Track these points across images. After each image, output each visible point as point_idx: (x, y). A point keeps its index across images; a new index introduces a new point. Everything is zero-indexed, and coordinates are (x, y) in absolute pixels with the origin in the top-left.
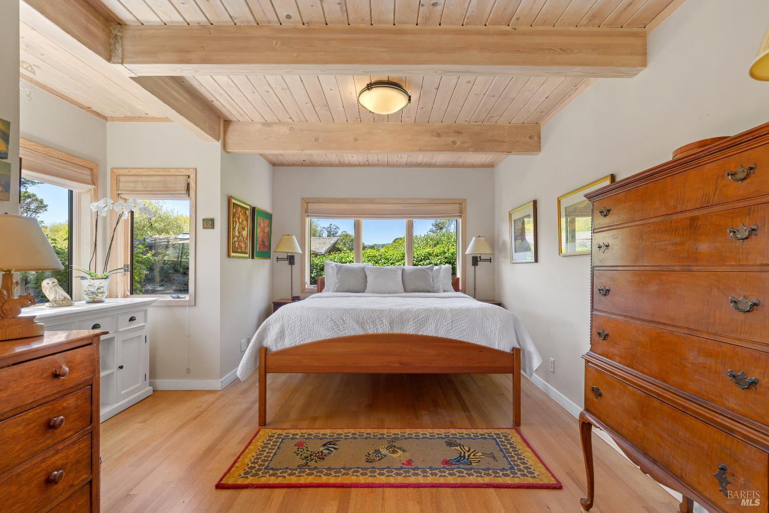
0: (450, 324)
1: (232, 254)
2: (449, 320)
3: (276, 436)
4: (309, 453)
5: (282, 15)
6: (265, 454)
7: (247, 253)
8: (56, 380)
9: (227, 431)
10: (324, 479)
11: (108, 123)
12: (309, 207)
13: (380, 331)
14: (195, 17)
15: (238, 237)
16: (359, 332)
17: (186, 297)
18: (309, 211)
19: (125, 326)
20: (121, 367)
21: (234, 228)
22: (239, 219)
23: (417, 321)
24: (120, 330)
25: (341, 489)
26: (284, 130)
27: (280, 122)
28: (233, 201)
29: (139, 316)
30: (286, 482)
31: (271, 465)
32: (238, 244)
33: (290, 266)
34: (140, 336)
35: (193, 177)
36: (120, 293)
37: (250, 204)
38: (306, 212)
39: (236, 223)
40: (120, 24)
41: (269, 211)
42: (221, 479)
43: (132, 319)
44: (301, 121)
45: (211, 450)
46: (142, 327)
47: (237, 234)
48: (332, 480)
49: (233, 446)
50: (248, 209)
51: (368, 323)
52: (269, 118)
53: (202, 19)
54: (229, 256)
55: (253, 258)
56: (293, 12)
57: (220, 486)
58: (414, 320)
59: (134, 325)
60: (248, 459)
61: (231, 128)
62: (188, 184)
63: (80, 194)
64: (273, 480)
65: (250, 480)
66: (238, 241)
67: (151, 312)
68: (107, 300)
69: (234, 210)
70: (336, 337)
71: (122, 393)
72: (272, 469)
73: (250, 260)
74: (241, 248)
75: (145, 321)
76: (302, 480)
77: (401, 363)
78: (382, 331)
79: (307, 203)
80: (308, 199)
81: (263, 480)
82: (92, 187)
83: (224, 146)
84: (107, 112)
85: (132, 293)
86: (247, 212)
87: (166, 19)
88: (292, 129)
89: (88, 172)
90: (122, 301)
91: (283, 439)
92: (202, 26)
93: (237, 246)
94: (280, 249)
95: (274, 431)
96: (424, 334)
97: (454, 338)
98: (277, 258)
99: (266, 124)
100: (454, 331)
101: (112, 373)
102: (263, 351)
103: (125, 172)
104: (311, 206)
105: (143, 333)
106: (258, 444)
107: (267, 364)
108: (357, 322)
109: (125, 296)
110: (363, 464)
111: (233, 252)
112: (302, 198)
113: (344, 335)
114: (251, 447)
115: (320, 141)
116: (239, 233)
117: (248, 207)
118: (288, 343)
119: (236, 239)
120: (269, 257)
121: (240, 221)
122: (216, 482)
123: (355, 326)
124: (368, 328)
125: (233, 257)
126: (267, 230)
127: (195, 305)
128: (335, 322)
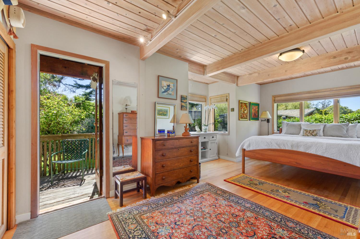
0: (325, 150)
1: (240, 119)
2: (324, 148)
3: (245, 176)
4: (253, 183)
5: (240, 49)
6: (240, 179)
7: (247, 119)
8: (191, 143)
9: (233, 172)
10: (253, 189)
11: (209, 85)
12: (276, 99)
13: (287, 149)
14: (219, 59)
15: (243, 113)
16: (278, 148)
17: (227, 132)
18: (276, 101)
19: (211, 139)
20: (210, 149)
21: (241, 111)
22: (243, 107)
23: (306, 146)
24: (210, 140)
25: (256, 193)
26: (256, 75)
27: (255, 72)
28: (241, 102)
29: (215, 137)
30: (241, 185)
31: (240, 181)
32: (243, 116)
33: (268, 123)
34: (215, 142)
35: (228, 96)
36: (212, 130)
37: (248, 101)
38: (274, 101)
39: (242, 109)
40: (206, 66)
41: (258, 102)
42: (226, 179)
43: (213, 137)
44: (262, 70)
45: (226, 174)
46: (216, 140)
47: (242, 112)
48: (255, 190)
49: (233, 174)
50: (247, 103)
51: (281, 145)
52: (250, 72)
53: (221, 58)
54: (239, 120)
55: (250, 120)
56: (243, 48)
57: (225, 180)
58: (304, 146)
59: (213, 139)
60: (234, 178)
61: (239, 78)
62: (227, 99)
63: (203, 105)
64: (238, 184)
65: (232, 182)
66: (243, 114)
67: (218, 136)
68: (208, 132)
69: (241, 105)
70: (268, 148)
71: (211, 156)
72: (239, 182)
73: (249, 121)
74: (244, 117)
75: (216, 138)
76: (246, 187)
77: (296, 163)
78: (288, 149)
79: (275, 97)
80: (275, 96)
81: (236, 183)
82: (205, 103)
83: (237, 85)
84: (208, 82)
85: (214, 130)
86: (247, 104)
87: (214, 61)
88: (259, 74)
89: (204, 99)
90: (212, 132)
91: (247, 178)
92: (222, 60)
93: (242, 116)
94: (262, 116)
95: (245, 175)
96: (309, 152)
97: (327, 157)
98: (262, 120)
99: (250, 74)
100: (327, 153)
101: (208, 150)
102: (243, 150)
103: (212, 97)
104: (276, 98)
105: (216, 141)
106: (239, 176)
107: (245, 154)
108: (277, 144)
109: (213, 131)
110: (269, 191)
111: (241, 118)
112: (273, 96)
113: (272, 148)
114: (237, 176)
115: (270, 75)
116: (243, 112)
117: (248, 103)
118: (251, 148)
119: (242, 114)
120: (258, 120)
121: (244, 108)
122: (224, 179)
123: (276, 145)
124: (281, 147)
125: (241, 120)
126: (257, 110)
127: (229, 135)
128: (268, 143)
